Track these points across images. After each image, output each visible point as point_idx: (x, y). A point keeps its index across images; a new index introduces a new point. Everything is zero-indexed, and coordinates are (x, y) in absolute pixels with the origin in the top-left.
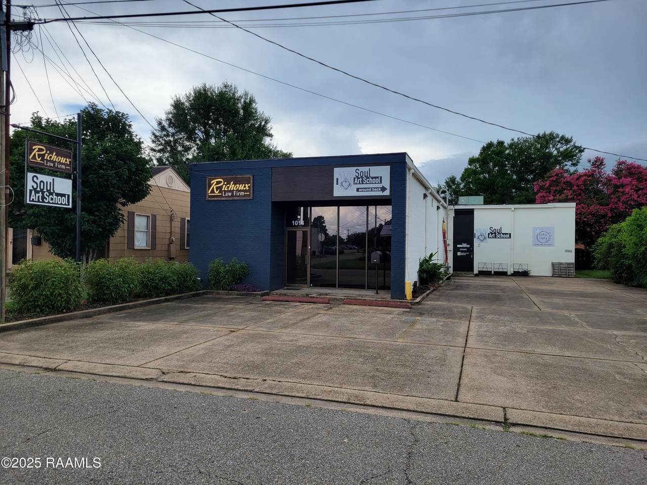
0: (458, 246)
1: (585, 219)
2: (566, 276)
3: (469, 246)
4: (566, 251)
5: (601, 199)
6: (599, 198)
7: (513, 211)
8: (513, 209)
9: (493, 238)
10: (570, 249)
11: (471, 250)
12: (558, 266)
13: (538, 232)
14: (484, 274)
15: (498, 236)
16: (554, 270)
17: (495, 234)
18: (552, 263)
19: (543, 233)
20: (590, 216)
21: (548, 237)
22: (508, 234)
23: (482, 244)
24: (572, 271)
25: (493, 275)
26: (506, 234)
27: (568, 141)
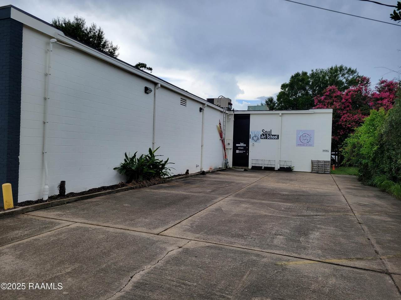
0: (237, 145)
1: (349, 126)
2: (322, 172)
3: (245, 145)
4: (324, 151)
5: (365, 110)
6: (363, 109)
7: (280, 116)
8: (280, 114)
9: (264, 138)
10: (327, 149)
11: (247, 149)
12: (316, 163)
13: (301, 134)
14: (256, 169)
15: (269, 137)
16: (312, 166)
17: (266, 135)
18: (312, 161)
19: (305, 135)
20: (354, 123)
21: (308, 138)
22: (276, 135)
23: (255, 143)
24: (328, 168)
25: (263, 170)
26: (275, 135)
27: (353, 72)
